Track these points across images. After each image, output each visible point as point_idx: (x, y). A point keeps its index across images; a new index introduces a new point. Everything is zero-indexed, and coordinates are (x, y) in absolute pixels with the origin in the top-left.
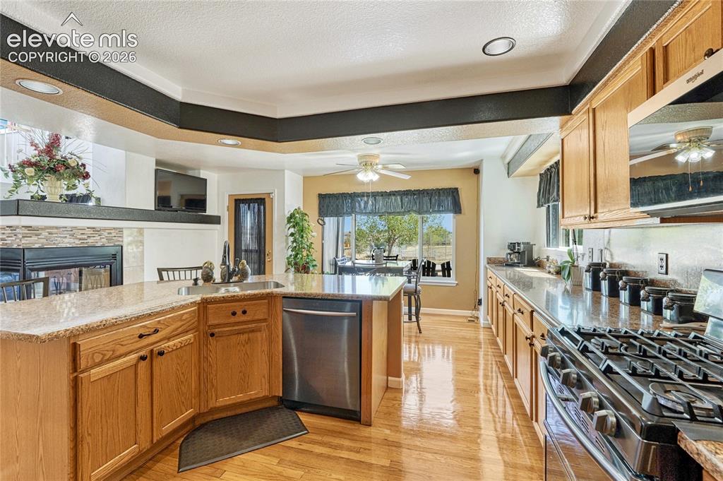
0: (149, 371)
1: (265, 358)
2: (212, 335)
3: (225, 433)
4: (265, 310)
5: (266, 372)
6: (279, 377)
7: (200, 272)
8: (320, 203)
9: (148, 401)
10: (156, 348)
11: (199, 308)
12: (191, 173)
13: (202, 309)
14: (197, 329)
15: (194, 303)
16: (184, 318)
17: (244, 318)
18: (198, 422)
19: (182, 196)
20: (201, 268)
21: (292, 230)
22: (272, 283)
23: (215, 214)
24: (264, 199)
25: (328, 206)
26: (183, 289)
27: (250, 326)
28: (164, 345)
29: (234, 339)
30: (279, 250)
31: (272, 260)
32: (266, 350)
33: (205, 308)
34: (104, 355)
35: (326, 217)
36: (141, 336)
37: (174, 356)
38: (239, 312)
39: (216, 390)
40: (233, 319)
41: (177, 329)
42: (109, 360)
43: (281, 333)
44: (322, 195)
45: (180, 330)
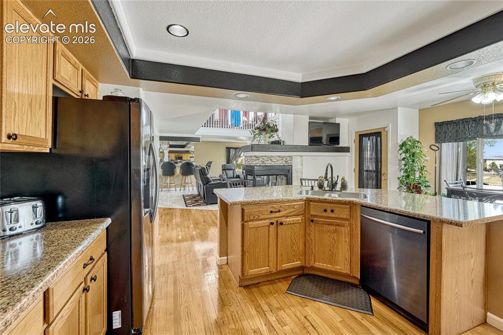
0: (276, 232)
1: (347, 247)
2: (312, 221)
3: (317, 285)
4: (347, 213)
5: (348, 257)
6: (358, 264)
7: (316, 182)
8: (436, 130)
9: (275, 247)
10: (280, 220)
11: (305, 203)
12: (331, 121)
13: (307, 204)
14: (304, 215)
15: (301, 200)
16: (295, 207)
17: (332, 215)
18: (306, 272)
19: (328, 135)
20: (317, 180)
21: (403, 156)
22: (362, 195)
23: (346, 145)
24: (381, 132)
25: (445, 133)
26: (304, 191)
27: (336, 221)
28: (283, 220)
29: (326, 227)
30: (393, 171)
31: (387, 179)
32: (348, 240)
33: (309, 204)
34: (254, 217)
35: (444, 142)
36: (271, 212)
37: (289, 227)
38: (329, 211)
39: (315, 256)
40: (325, 214)
41: (291, 212)
42: (256, 220)
43: (360, 232)
44: (438, 123)
45: (293, 213)
